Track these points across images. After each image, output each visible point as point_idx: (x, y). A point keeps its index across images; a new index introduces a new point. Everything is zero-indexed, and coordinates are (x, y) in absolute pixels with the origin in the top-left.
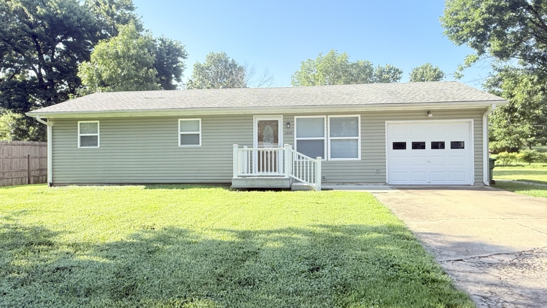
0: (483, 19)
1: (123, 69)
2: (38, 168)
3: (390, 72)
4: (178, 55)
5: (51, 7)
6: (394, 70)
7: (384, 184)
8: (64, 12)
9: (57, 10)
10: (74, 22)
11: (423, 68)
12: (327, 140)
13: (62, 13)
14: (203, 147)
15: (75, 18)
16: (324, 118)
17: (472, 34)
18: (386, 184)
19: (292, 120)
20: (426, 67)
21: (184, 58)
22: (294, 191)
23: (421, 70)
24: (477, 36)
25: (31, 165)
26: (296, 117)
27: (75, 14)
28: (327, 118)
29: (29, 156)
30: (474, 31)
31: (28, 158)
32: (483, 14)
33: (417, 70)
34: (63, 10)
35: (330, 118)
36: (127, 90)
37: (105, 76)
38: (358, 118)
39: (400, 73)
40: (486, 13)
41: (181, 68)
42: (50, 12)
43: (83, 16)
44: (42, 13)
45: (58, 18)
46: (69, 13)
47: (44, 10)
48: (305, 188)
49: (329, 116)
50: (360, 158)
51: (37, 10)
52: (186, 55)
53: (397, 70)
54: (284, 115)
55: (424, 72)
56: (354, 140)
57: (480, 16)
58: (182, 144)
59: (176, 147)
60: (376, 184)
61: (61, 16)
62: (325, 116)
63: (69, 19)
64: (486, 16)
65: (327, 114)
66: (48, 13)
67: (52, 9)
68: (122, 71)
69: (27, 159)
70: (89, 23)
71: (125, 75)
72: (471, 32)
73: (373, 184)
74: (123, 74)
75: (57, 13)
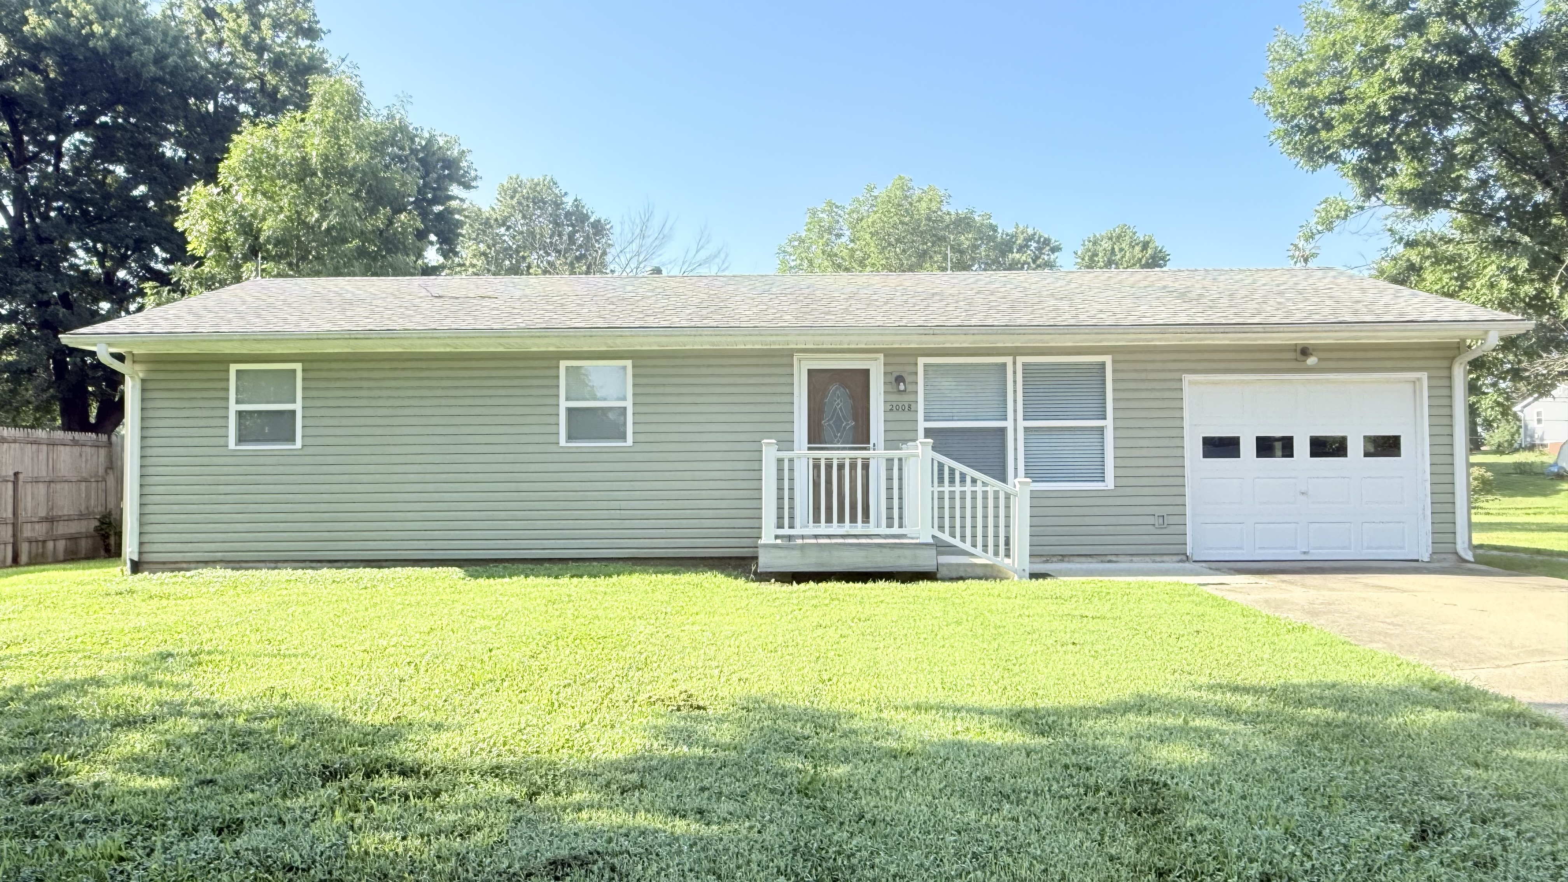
0: (1394, 98)
1: (324, 210)
2: (42, 513)
3: (1028, 247)
4: (452, 178)
5: (69, 15)
6: (1038, 242)
7: (1179, 557)
8: (114, 32)
9: (91, 24)
10: (143, 65)
11: (1110, 239)
12: (1015, 430)
13: (107, 34)
14: (638, 448)
15: (149, 51)
16: (1005, 365)
17: (1358, 139)
18: (1186, 558)
19: (911, 369)
20: (1119, 237)
21: (467, 186)
22: (943, 580)
23: (1106, 245)
24: (1371, 146)
25: (21, 506)
26: (922, 361)
27: (148, 41)
28: (1015, 363)
29: (16, 474)
30: (1364, 131)
31: (15, 483)
32: (1393, 83)
33: (1095, 243)
34: (113, 26)
35: (1024, 365)
36: (337, 272)
37: (269, 228)
38: (1103, 365)
39: (1054, 250)
40: (1401, 83)
41: (457, 217)
42: (67, 28)
43: (171, 46)
44: (40, 33)
45: (94, 51)
46: (127, 35)
47: (47, 22)
48: (980, 572)
49: (1020, 360)
50: (1110, 483)
51: (25, 21)
52: (475, 178)
53: (1047, 242)
54: (889, 353)
55: (1117, 250)
56: (1092, 429)
57: (1384, 91)
58: (570, 437)
59: (552, 448)
60: (1158, 558)
61: (106, 43)
62: (1008, 360)
63: (129, 54)
64: (1403, 89)
65: (1015, 352)
66: (60, 32)
67: (73, 22)
68: (324, 217)
69: (10, 486)
70: (190, 70)
71: (329, 230)
72: (1355, 134)
73: (1147, 558)
74: (325, 226)
75: (92, 34)
